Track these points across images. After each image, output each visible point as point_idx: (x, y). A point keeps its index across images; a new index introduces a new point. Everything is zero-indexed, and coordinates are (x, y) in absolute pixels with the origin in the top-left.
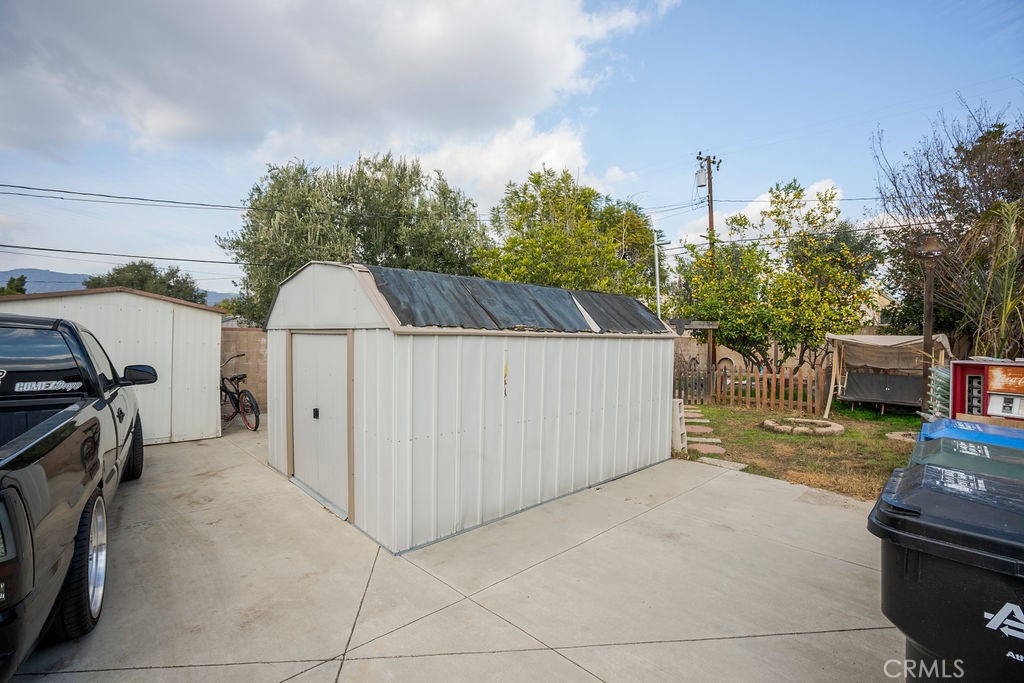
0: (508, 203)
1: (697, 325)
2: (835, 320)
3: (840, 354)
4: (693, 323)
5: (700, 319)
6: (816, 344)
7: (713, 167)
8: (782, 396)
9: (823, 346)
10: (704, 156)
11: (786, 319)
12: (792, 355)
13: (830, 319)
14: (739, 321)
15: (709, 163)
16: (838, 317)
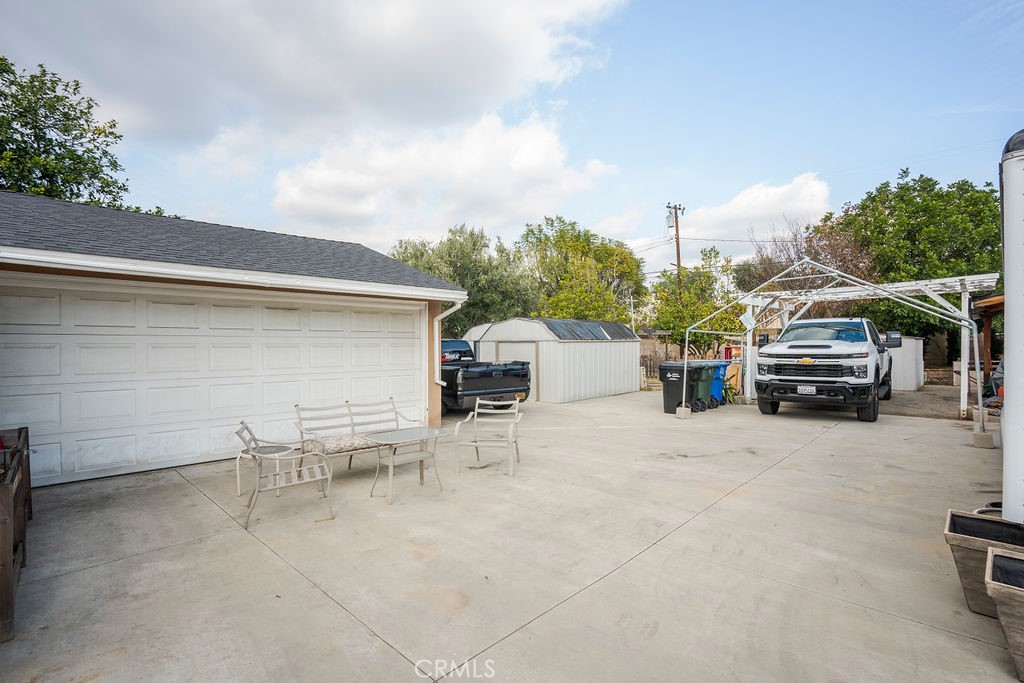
0: (526, 237)
1: (659, 332)
5: (661, 329)
7: (679, 212)
10: (672, 205)
15: (675, 211)
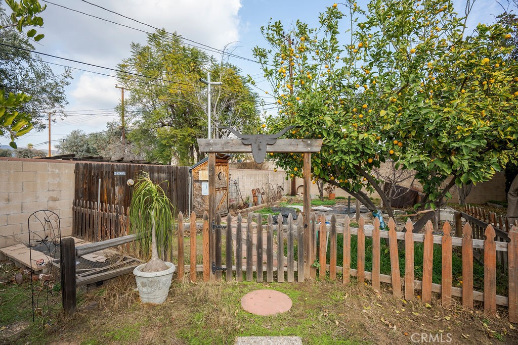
1: (285, 145)
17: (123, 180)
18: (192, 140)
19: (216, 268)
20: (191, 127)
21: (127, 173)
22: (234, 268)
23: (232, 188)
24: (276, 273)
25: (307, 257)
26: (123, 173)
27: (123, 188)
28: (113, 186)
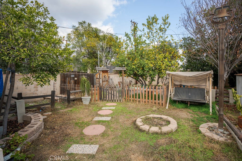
1: (118, 68)
2: (169, 66)
3: (172, 80)
4: (116, 68)
5: (119, 66)
6: (163, 76)
8: (150, 98)
9: (165, 76)
11: (150, 65)
12: (154, 80)
13: (168, 66)
14: (133, 66)
16: (171, 65)
17: (74, 78)
18: (96, 63)
19: (101, 99)
20: (95, 58)
21: (75, 76)
22: (105, 99)
23: (110, 81)
24: (115, 100)
25: (123, 96)
26: (74, 76)
27: (74, 80)
28: (71, 80)
